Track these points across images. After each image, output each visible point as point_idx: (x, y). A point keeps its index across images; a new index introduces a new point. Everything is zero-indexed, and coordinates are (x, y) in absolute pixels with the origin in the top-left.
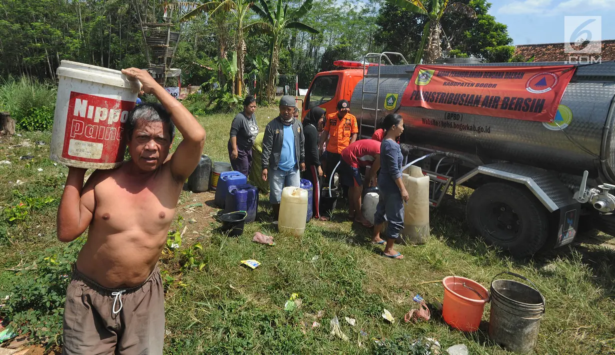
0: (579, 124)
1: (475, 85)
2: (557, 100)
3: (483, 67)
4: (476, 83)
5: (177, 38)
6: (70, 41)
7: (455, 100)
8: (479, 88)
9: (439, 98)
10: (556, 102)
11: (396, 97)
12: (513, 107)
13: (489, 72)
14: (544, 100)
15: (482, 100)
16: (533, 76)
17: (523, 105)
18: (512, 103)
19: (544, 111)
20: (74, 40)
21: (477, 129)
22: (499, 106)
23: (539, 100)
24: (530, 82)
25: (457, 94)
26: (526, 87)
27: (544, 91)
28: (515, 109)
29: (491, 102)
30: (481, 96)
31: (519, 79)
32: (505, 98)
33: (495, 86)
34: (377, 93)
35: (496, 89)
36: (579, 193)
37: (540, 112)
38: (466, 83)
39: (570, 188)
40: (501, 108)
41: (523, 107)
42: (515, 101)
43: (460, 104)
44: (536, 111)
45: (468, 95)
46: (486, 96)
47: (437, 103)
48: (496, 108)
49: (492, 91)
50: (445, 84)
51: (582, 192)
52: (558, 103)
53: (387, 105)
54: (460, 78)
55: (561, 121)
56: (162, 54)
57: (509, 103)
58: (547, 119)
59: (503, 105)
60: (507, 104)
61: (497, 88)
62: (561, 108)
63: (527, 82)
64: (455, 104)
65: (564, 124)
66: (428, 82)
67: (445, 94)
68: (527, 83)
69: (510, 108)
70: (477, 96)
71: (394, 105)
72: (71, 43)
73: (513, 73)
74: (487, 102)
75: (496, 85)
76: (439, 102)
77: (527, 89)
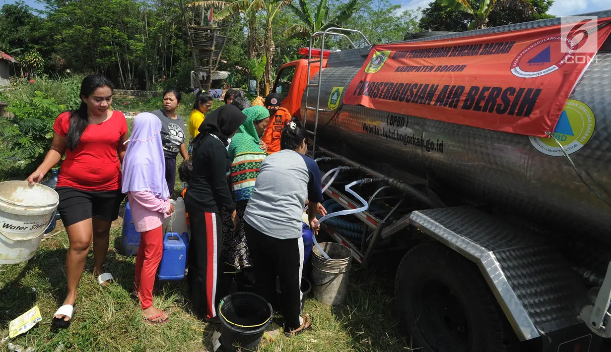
0: (597, 142)
1: (434, 69)
2: (565, 89)
3: (453, 40)
4: (437, 65)
5: (224, 41)
6: (134, 44)
7: (402, 94)
8: (438, 73)
9: (385, 90)
10: (562, 93)
11: (341, 92)
12: (482, 104)
13: (459, 47)
14: (539, 91)
15: (438, 92)
16: (529, 46)
17: (499, 100)
18: (482, 97)
19: (536, 114)
20: (138, 44)
21: (425, 144)
22: (461, 104)
23: (530, 90)
24: (522, 57)
25: (407, 84)
26: (512, 67)
27: (543, 72)
28: (484, 110)
29: (451, 96)
30: (438, 86)
31: (503, 54)
32: (473, 88)
33: (462, 68)
34: (318, 86)
35: (463, 72)
36: (591, 312)
37: (527, 114)
38: (424, 67)
39: (587, 279)
40: (463, 107)
41: (499, 105)
42: (487, 94)
43: (408, 101)
44: (519, 114)
45: (421, 85)
46: (445, 86)
47: (381, 100)
48: (455, 107)
49: (456, 76)
50: (398, 70)
51: (600, 310)
52: (566, 97)
53: (331, 103)
54: (418, 60)
55: (569, 137)
56: (207, 57)
57: (476, 97)
58: (538, 128)
59: (466, 101)
60: (473, 100)
61: (465, 72)
62: (571, 106)
63: (516, 58)
64: (401, 100)
65: (575, 142)
66: (379, 68)
67: (393, 84)
68: (515, 60)
69: (477, 108)
70: (433, 86)
71: (337, 104)
72: (135, 46)
73: (497, 44)
74: (444, 96)
75: (465, 66)
76: (383, 98)
77: (513, 70)
